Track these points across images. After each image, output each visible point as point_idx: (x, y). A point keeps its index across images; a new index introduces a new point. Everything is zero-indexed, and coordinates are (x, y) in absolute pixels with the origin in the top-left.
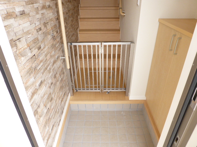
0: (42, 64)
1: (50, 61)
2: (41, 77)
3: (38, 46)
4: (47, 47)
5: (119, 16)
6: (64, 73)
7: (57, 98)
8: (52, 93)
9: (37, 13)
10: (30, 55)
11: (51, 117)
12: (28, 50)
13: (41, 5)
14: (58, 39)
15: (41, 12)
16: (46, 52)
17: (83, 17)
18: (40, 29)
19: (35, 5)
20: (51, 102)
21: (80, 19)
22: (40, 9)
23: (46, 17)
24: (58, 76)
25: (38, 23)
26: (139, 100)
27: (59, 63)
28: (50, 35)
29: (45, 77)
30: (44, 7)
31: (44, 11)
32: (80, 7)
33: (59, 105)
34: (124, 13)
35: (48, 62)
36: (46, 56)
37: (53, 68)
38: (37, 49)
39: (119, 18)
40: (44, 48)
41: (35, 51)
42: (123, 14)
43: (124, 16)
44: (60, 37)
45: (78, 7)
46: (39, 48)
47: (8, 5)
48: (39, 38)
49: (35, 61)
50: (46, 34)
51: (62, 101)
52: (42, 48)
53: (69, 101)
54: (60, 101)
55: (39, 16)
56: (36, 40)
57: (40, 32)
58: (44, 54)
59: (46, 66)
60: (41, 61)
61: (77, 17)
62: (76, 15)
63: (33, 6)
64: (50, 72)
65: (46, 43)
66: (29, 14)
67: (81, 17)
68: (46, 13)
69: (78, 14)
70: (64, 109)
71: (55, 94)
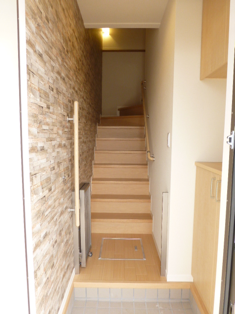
0: (49, 210)
1: (58, 210)
2: (47, 227)
3: (49, 187)
4: (57, 191)
5: (147, 162)
6: (70, 233)
7: (59, 268)
8: (54, 256)
9: (54, 151)
10: (41, 195)
11: (49, 294)
12: (40, 188)
13: (58, 143)
14: (69, 185)
15: (57, 150)
16: (55, 197)
17: (98, 163)
18: (54, 168)
19: (53, 142)
20: (52, 268)
21: (95, 164)
22: (56, 147)
23: (61, 156)
24: (63, 233)
25: (52, 161)
26: (182, 282)
27: (66, 216)
28: (61, 177)
29: (51, 229)
30: (60, 146)
31: (59, 150)
32: (96, 150)
33: (60, 281)
34: (153, 157)
35: (56, 210)
36: (55, 201)
37: (60, 220)
38: (48, 190)
39: (147, 165)
40: (54, 191)
41: (46, 192)
42: (152, 159)
43: (154, 161)
44: (70, 182)
45: (93, 149)
46: (50, 190)
47: (34, 140)
48: (52, 178)
49: (44, 203)
50: (58, 175)
51: (64, 276)
52: (52, 190)
53: (73, 281)
54: (62, 276)
55: (54, 154)
56: (48, 180)
57: (53, 172)
58: (53, 198)
59: (53, 214)
60: (50, 207)
61: (91, 161)
62: (90, 158)
63: (51, 143)
64: (56, 225)
65: (57, 186)
66: (47, 151)
67: (96, 162)
68: (61, 153)
69: (93, 159)
70: (65, 291)
71: (58, 260)
